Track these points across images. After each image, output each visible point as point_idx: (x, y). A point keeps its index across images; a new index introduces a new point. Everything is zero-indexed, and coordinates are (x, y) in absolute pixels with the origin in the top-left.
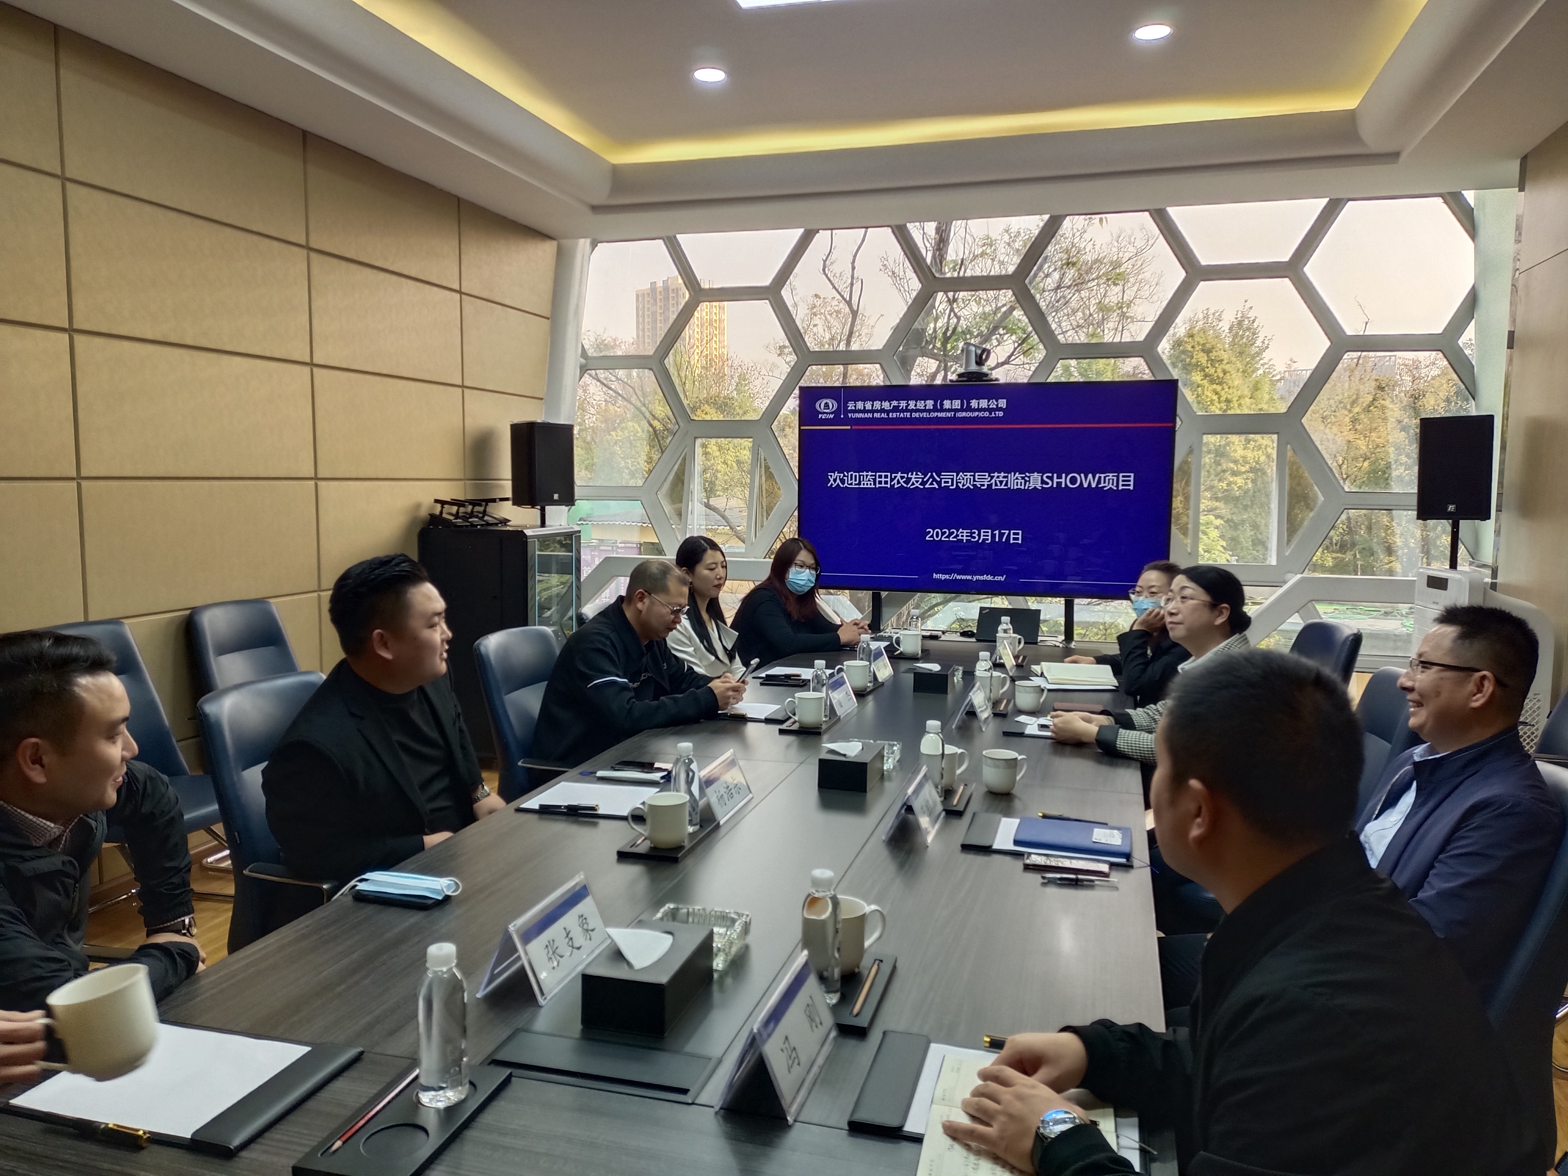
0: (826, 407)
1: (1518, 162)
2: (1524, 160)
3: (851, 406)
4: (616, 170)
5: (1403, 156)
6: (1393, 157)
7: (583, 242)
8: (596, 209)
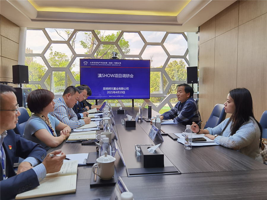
0: (86, 63)
1: (198, 28)
3: (91, 63)
4: (38, 12)
5: (183, 25)
6: (181, 25)
7: (26, 28)
8: (32, 20)
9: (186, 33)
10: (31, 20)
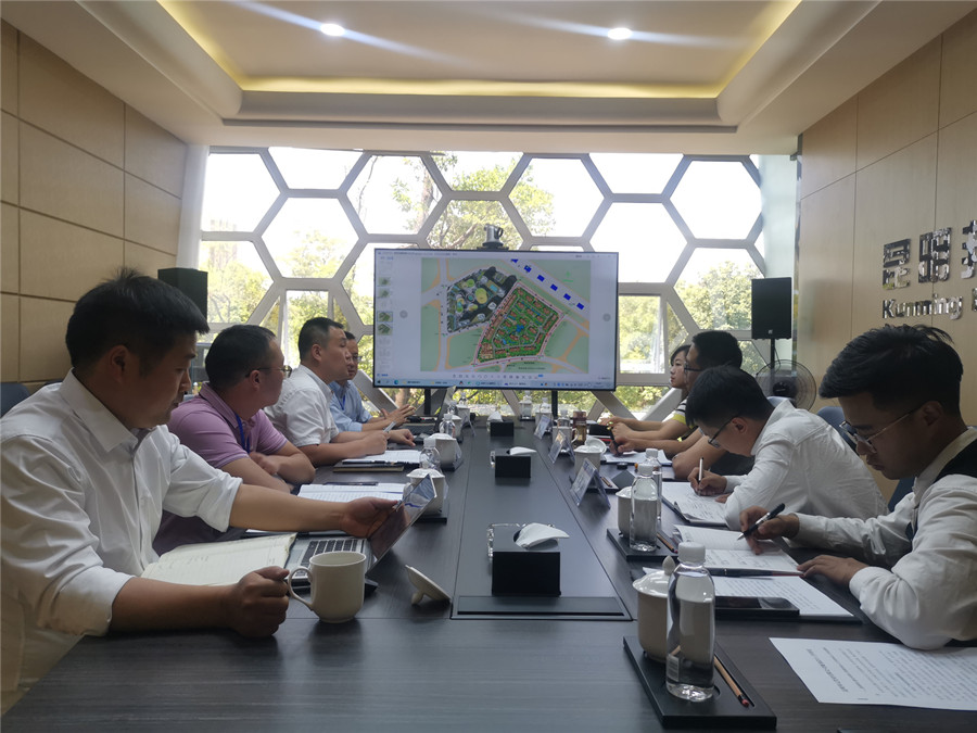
1: (796, 138)
2: (801, 137)
4: (245, 94)
5: (739, 130)
6: (734, 129)
7: (206, 148)
8: (227, 121)
9: (755, 159)
10: (220, 122)
